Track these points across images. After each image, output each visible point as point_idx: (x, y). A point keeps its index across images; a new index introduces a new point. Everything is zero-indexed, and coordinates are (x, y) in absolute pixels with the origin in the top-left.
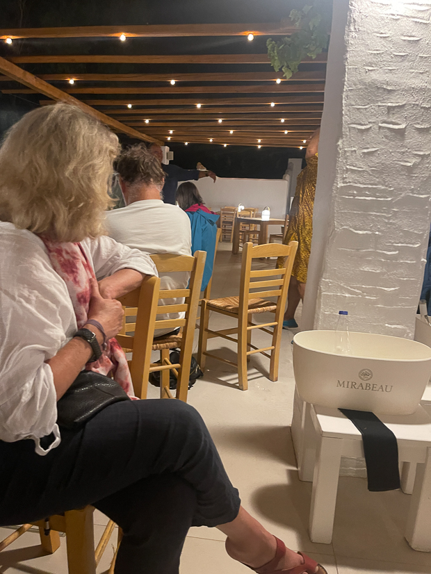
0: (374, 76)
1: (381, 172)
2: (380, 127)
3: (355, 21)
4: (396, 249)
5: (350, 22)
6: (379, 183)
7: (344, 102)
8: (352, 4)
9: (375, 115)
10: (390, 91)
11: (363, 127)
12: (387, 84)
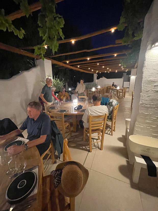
0: (151, 79)
1: (152, 100)
2: (152, 90)
3: (146, 66)
4: (156, 117)
5: (144, 66)
6: (151, 103)
7: (142, 85)
8: (145, 62)
9: (151, 87)
10: (155, 82)
11: (147, 90)
12: (155, 80)
